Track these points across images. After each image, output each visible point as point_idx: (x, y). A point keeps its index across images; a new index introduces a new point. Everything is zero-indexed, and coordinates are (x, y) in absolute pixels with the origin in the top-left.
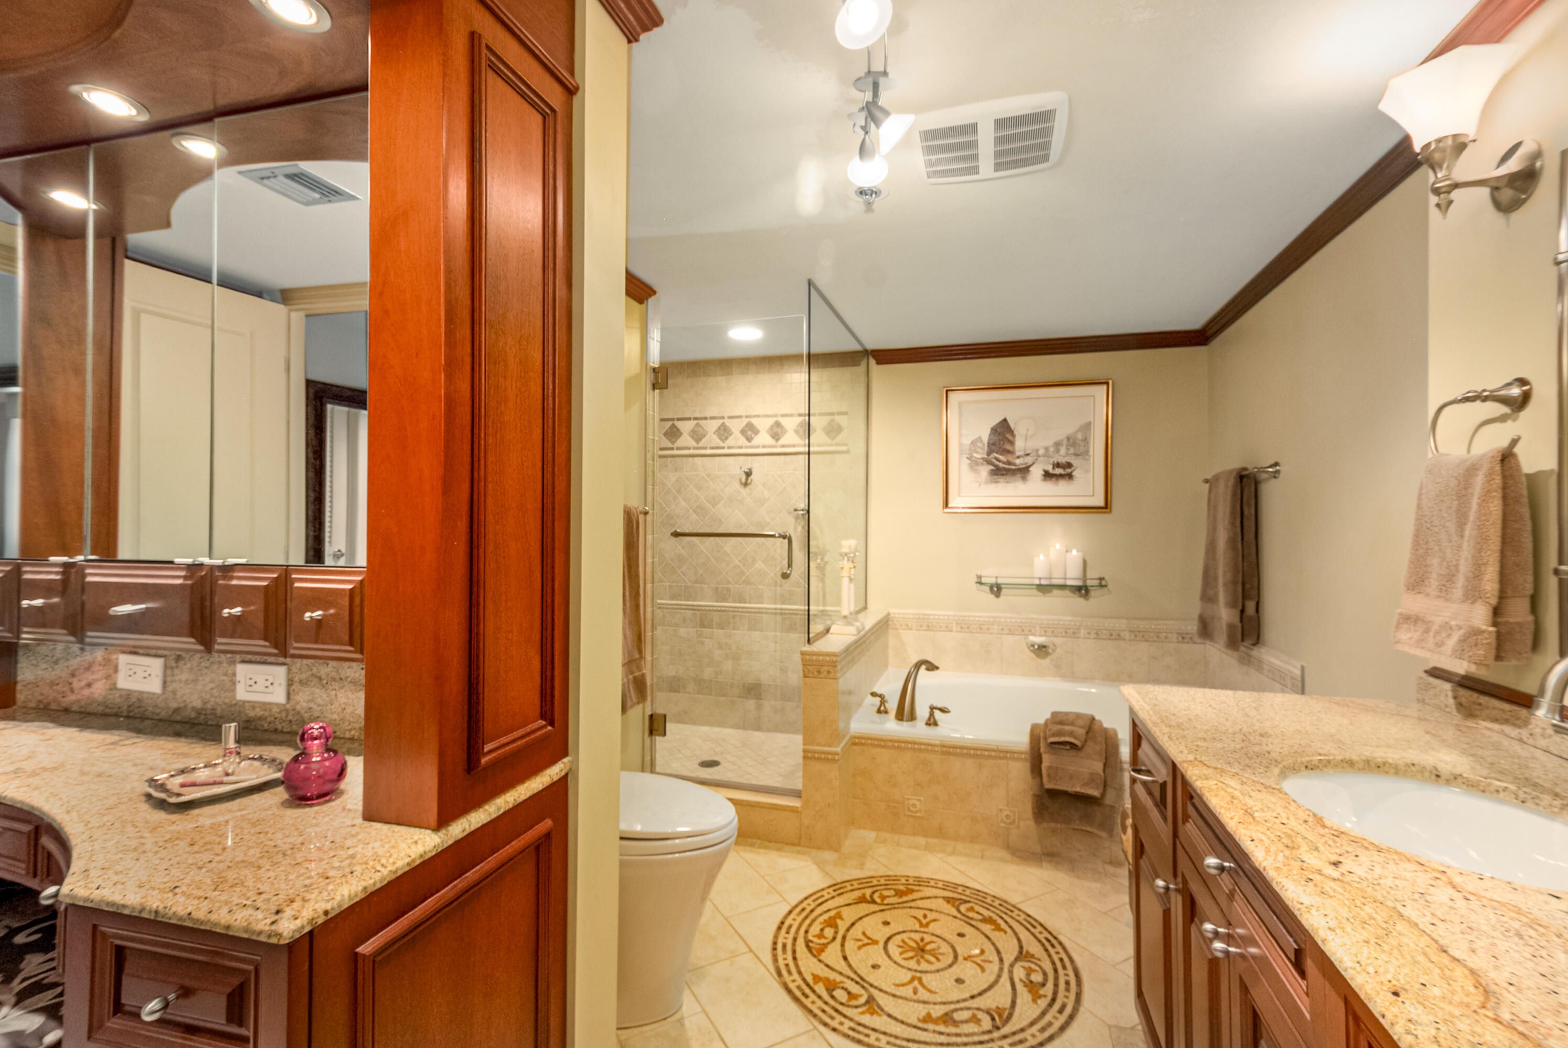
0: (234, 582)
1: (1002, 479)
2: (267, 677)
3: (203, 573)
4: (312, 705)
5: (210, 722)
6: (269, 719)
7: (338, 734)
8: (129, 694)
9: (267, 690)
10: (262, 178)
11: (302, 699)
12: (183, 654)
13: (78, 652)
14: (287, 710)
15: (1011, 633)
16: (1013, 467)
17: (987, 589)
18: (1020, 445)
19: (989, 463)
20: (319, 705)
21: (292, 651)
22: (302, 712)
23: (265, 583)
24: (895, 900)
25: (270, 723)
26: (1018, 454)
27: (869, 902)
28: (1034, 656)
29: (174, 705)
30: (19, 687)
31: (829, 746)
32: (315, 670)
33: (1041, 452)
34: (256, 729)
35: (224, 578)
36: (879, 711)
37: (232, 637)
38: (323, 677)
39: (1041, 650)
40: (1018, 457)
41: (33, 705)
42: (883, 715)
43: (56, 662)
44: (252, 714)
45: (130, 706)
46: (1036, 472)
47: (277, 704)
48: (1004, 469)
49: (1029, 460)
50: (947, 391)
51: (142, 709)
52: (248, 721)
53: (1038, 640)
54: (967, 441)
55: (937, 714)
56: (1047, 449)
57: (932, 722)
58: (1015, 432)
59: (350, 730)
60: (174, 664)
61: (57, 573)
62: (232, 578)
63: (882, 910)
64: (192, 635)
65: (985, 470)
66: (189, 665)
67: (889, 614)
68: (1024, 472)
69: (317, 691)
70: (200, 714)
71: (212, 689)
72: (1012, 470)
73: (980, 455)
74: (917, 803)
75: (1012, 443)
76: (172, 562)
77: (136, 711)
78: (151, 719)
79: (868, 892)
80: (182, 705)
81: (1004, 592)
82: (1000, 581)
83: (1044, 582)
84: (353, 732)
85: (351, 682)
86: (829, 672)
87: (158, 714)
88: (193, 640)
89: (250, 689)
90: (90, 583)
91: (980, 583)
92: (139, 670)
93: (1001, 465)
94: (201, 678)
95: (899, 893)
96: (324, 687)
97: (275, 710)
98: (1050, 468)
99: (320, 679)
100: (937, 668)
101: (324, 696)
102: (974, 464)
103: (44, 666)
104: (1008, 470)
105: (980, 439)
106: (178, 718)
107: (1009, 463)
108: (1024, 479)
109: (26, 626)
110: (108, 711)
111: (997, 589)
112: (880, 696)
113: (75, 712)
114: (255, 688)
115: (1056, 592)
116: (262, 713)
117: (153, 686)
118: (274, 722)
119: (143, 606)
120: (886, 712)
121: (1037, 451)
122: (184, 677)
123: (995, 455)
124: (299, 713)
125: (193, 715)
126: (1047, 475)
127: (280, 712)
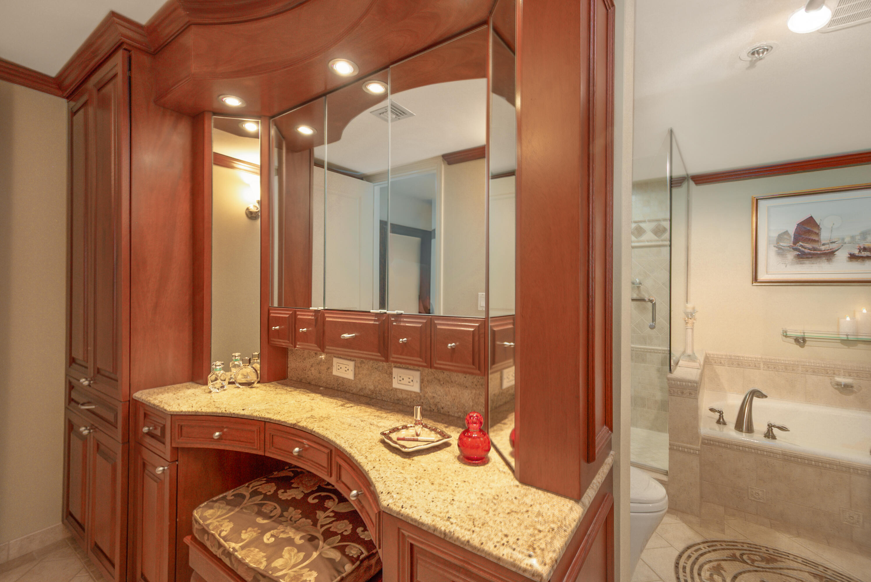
0: (402, 324)
1: (807, 262)
2: (410, 377)
3: (384, 318)
4: (435, 395)
5: (378, 398)
6: (410, 400)
7: (451, 413)
8: (338, 378)
9: (409, 384)
10: (380, 114)
11: (430, 391)
12: (364, 360)
13: (314, 355)
14: (420, 397)
15: (814, 372)
16: (819, 252)
17: (792, 341)
18: (825, 235)
19: (796, 249)
20: (439, 395)
21: (435, 365)
22: (429, 399)
23: (420, 325)
24: (763, 564)
25: (411, 402)
26: (823, 242)
27: (739, 561)
28: (838, 392)
29: (360, 386)
30: (289, 370)
31: (691, 444)
32: (436, 375)
33: (847, 240)
34: (403, 405)
35: (395, 321)
36: (718, 422)
37: (401, 355)
38: (441, 379)
39: (846, 388)
40: (824, 245)
41: (295, 379)
42: (722, 426)
43: (305, 359)
44: (400, 396)
45: (338, 385)
46: (842, 255)
47: (414, 392)
48: (810, 254)
49: (834, 246)
50: (757, 200)
51: (344, 387)
52: (398, 400)
53: (842, 380)
54: (775, 235)
55: (775, 431)
56: (853, 238)
57: (769, 435)
58: (821, 226)
59: (458, 413)
60: (359, 365)
61: (312, 316)
62: (400, 321)
63: (756, 571)
64: (379, 352)
65: (791, 256)
66: (367, 366)
67: (706, 354)
68: (829, 255)
69: (438, 387)
70: (373, 393)
71: (379, 380)
72: (817, 254)
73: (788, 243)
74: (760, 493)
75: (817, 234)
76: (369, 312)
77: (341, 387)
78: (349, 393)
79: (738, 553)
80: (364, 387)
81: (807, 343)
82: (807, 335)
83: (850, 338)
84: (460, 414)
85: (458, 384)
86: (690, 394)
87: (352, 391)
88: (379, 354)
89: (400, 382)
90: (328, 321)
91: (786, 336)
92: (343, 367)
93: (807, 251)
94: (373, 374)
95: (763, 559)
96: (441, 385)
97: (413, 395)
98: (856, 252)
99: (439, 380)
100: (766, 397)
101: (442, 391)
102: (781, 252)
103: (299, 361)
104: (814, 254)
105: (786, 233)
106: (362, 394)
107: (814, 249)
108: (829, 260)
109: (299, 341)
110: (328, 386)
111: (801, 341)
112: (719, 412)
113: (314, 385)
114: (402, 382)
115: (861, 346)
116: (406, 396)
117: (349, 375)
118: (413, 402)
119: (354, 335)
120: (724, 424)
121: (843, 239)
122: (365, 372)
123: (801, 243)
124: (427, 398)
125: (370, 393)
126: (853, 257)
127: (416, 397)
